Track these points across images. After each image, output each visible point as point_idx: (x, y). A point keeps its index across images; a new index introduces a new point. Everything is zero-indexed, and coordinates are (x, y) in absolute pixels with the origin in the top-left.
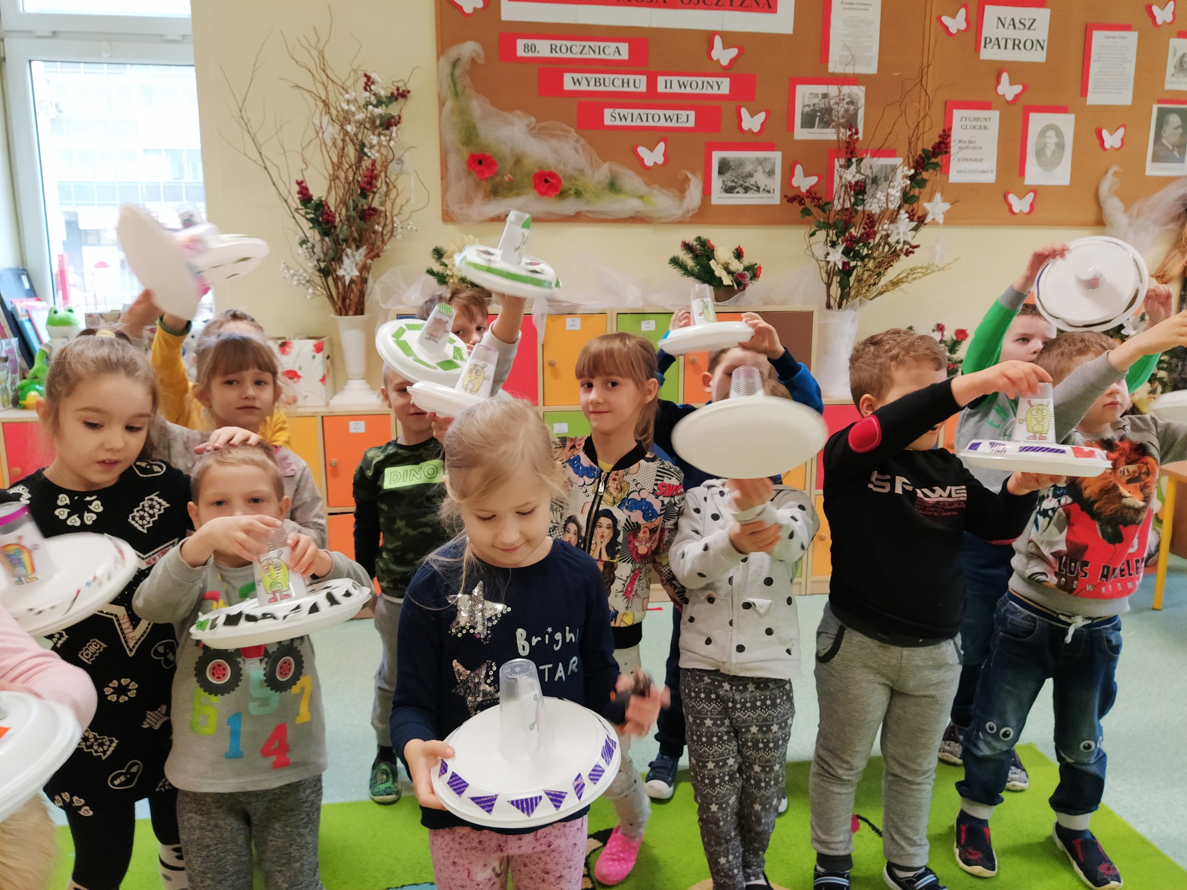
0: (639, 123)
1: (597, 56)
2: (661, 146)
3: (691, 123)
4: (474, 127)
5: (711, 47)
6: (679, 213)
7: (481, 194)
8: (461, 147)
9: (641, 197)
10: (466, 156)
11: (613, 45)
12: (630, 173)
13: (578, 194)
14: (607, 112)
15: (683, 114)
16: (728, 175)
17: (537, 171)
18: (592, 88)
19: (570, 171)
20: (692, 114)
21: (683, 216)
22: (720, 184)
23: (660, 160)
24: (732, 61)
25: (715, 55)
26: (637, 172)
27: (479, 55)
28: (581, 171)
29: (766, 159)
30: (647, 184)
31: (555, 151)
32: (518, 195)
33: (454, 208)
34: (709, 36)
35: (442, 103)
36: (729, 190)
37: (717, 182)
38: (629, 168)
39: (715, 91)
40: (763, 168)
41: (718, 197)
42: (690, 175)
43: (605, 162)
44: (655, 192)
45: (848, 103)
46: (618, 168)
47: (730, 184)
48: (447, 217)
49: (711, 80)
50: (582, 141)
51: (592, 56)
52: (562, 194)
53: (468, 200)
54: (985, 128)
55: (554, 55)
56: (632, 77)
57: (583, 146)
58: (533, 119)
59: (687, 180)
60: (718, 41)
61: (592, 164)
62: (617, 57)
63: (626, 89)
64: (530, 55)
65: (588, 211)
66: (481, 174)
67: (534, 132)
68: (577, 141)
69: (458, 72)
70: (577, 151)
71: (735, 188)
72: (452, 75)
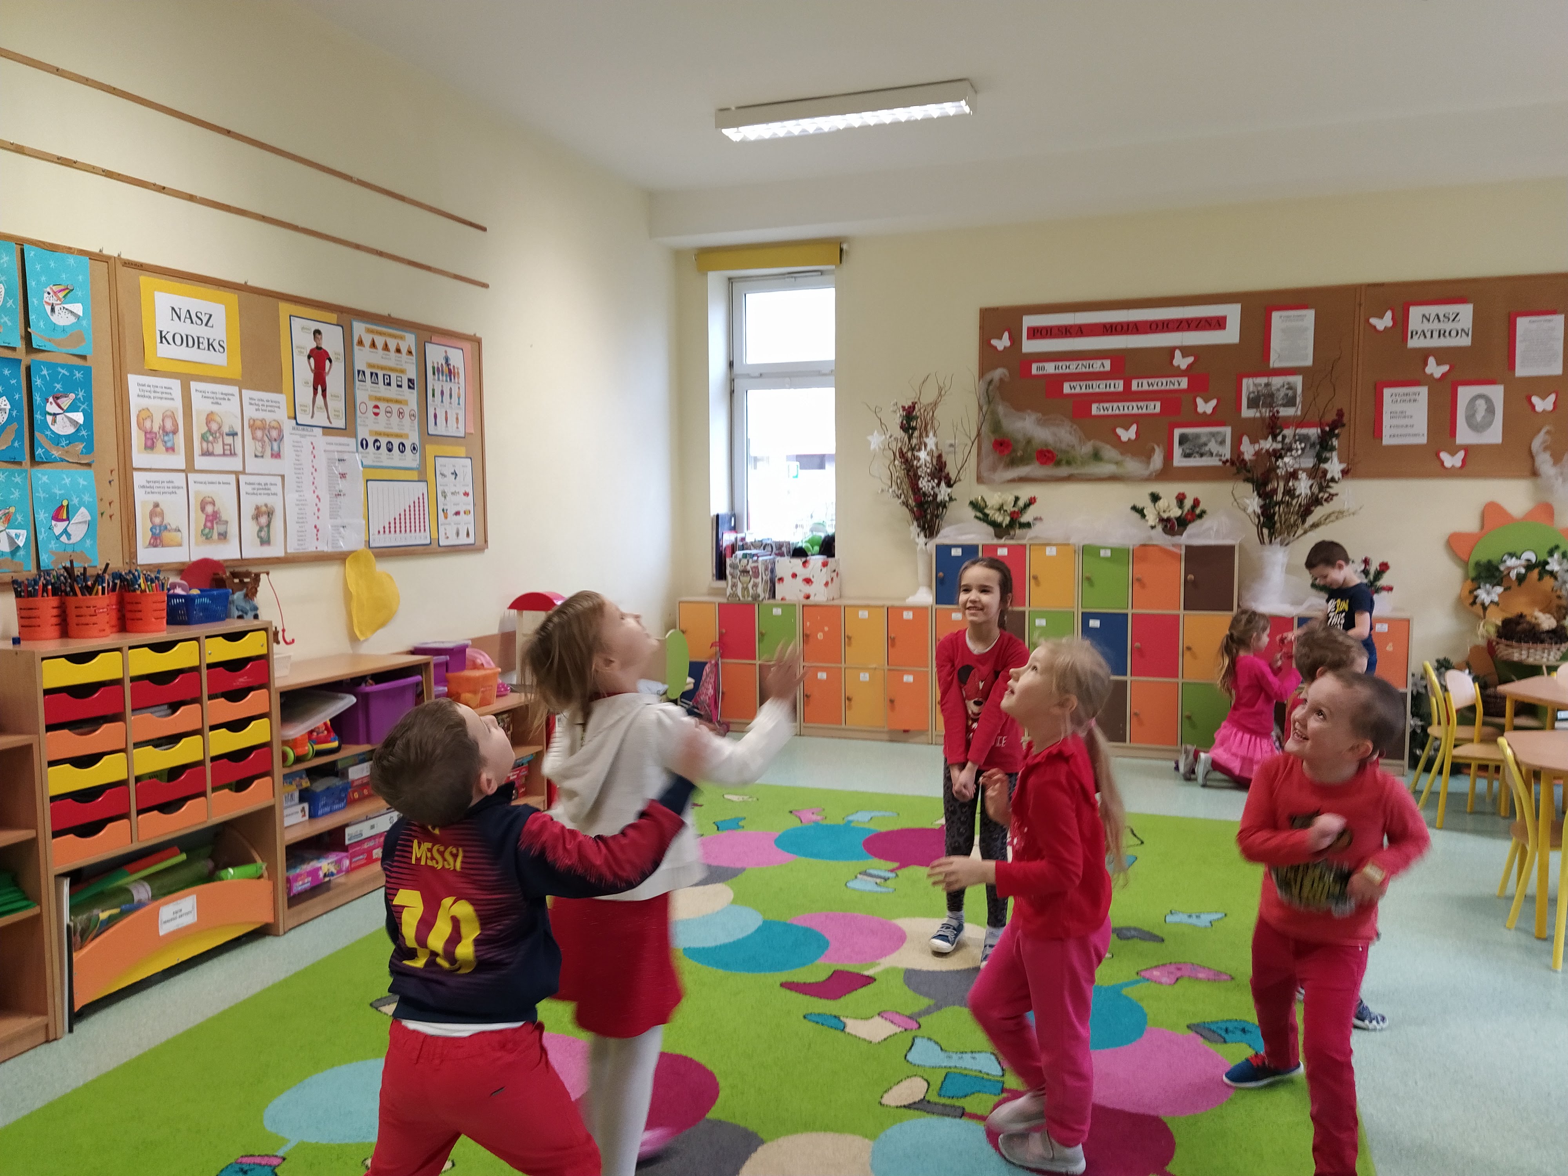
0: (1117, 412)
1: (1087, 370)
2: (1134, 428)
3: (1158, 410)
4: (999, 422)
5: (1173, 357)
6: (1146, 473)
7: (1002, 465)
8: (990, 434)
9: (1117, 463)
10: (993, 441)
11: (1099, 362)
12: (1108, 447)
13: (1069, 463)
14: (1094, 407)
15: (1151, 404)
16: (1186, 446)
17: (1040, 448)
18: (1084, 390)
19: (1064, 446)
20: (1158, 404)
21: (1150, 475)
22: (1181, 451)
23: (1133, 437)
24: (1190, 366)
25: (1175, 362)
26: (1114, 446)
27: (1005, 376)
28: (1073, 447)
29: (1218, 433)
30: (1122, 454)
31: (1055, 434)
32: (1027, 464)
33: (985, 474)
34: (1171, 351)
35: (981, 408)
36: (1187, 455)
37: (1177, 451)
38: (1108, 443)
39: (1176, 387)
40: (1215, 439)
41: (1178, 461)
42: (1156, 447)
43: (1090, 440)
44: (1128, 459)
45: (1287, 389)
46: (1099, 444)
47: (1188, 451)
48: (980, 480)
49: (1173, 380)
50: (1075, 427)
51: (1084, 370)
52: (1058, 463)
53: (994, 469)
54: (1415, 401)
55: (1057, 371)
56: (1112, 383)
57: (1075, 430)
58: (1040, 415)
59: (1153, 450)
60: (1178, 353)
61: (1080, 441)
62: (1102, 369)
63: (1108, 390)
64: (1041, 372)
65: (1078, 474)
66: (1001, 452)
67: (1041, 423)
68: (1071, 427)
69: (991, 388)
70: (1070, 433)
71: (1192, 454)
72: (987, 390)
